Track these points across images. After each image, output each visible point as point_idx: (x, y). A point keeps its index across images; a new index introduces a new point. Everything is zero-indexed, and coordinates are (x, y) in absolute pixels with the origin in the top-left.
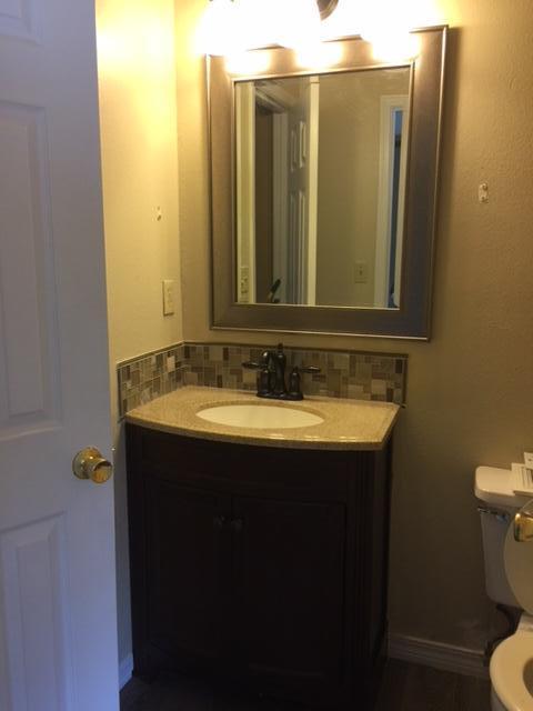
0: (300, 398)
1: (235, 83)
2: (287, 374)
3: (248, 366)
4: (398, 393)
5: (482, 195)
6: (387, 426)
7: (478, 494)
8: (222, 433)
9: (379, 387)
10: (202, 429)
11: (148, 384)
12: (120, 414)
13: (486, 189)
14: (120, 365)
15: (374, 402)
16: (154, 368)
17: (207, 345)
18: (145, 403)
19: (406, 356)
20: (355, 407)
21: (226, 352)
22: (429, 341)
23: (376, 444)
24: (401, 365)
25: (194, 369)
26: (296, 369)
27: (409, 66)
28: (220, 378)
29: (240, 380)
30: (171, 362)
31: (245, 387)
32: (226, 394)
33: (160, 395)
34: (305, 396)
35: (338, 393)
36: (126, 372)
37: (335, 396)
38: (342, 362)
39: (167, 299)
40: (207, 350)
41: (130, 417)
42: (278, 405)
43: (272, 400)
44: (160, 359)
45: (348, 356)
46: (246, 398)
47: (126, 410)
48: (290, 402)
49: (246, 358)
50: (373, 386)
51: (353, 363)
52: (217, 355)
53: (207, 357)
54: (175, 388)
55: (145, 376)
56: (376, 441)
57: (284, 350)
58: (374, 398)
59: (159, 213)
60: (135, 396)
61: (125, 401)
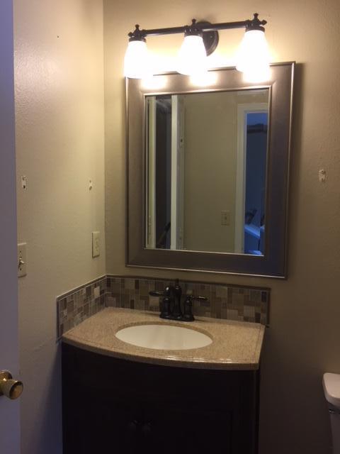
0: (192, 319)
1: (146, 96)
2: (182, 301)
3: (153, 294)
4: (263, 316)
5: (322, 177)
6: (260, 347)
7: (328, 399)
8: (136, 354)
9: (250, 311)
10: (121, 351)
11: (80, 310)
12: (58, 336)
13: (324, 173)
14: (59, 298)
15: (246, 323)
16: (84, 297)
17: (123, 278)
18: (77, 324)
19: (269, 289)
20: (233, 328)
21: (137, 283)
22: (286, 279)
23: (254, 365)
24: (265, 295)
25: (113, 295)
26: (189, 298)
27: (268, 88)
28: (132, 301)
29: (147, 303)
30: (97, 291)
31: (151, 309)
32: (138, 316)
33: (88, 316)
34: (195, 317)
35: (219, 315)
36: (63, 303)
37: (217, 318)
38: (223, 293)
39: (95, 245)
40: (123, 281)
41: (65, 338)
42: (175, 325)
43: (171, 321)
44: (89, 290)
45: (226, 288)
46: (152, 319)
47: (62, 332)
48: (185, 323)
49: (151, 288)
50: (245, 311)
51: (230, 292)
52: (130, 285)
53: (123, 287)
54: (99, 310)
55: (78, 304)
56: (254, 362)
57: (180, 283)
58: (246, 319)
59: (91, 185)
60: (69, 321)
61: (62, 325)
